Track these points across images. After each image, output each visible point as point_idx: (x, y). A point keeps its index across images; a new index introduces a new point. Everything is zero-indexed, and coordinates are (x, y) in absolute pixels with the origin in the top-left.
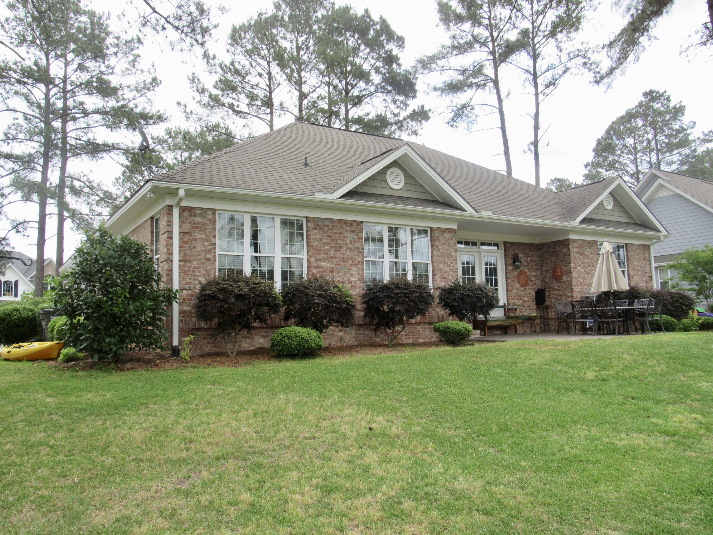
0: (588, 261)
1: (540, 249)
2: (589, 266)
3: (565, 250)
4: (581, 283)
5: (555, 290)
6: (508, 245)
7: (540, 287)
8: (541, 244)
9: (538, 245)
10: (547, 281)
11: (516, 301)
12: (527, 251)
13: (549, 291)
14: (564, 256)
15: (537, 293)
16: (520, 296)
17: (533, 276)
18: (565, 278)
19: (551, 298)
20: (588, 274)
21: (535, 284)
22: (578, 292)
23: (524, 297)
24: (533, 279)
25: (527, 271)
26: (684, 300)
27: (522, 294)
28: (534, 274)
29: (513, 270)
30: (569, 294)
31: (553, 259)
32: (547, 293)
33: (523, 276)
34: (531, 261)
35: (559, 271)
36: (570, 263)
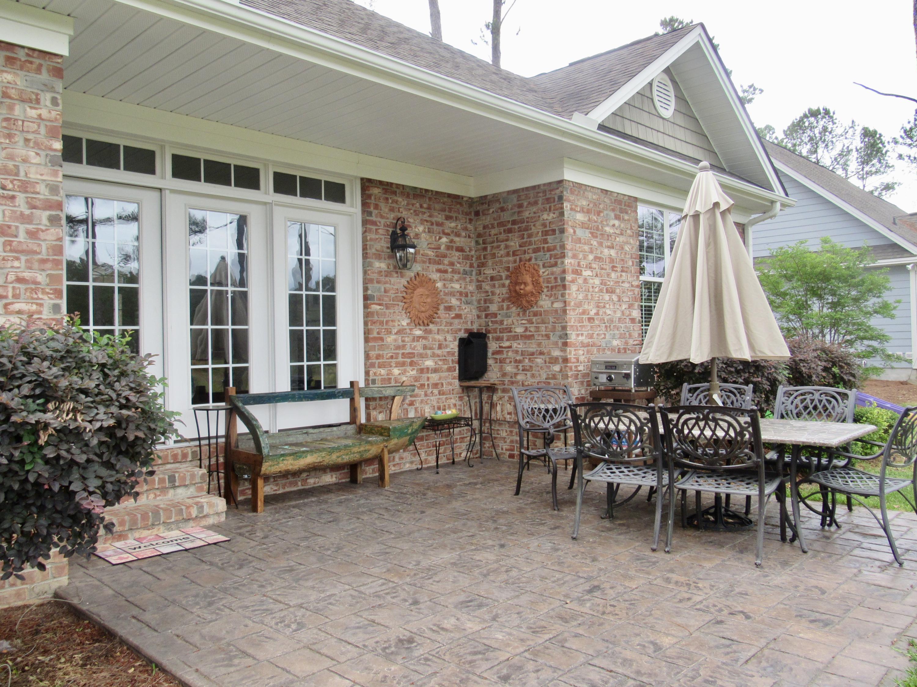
0: (613, 252)
1: (477, 214)
2: (613, 268)
3: (548, 217)
4: (591, 319)
5: (516, 338)
6: (376, 191)
7: (475, 328)
8: (483, 200)
9: (471, 202)
10: (493, 308)
11: (396, 371)
12: (439, 218)
13: (498, 339)
14: (546, 233)
15: (464, 344)
16: (411, 355)
17: (452, 294)
18: (545, 303)
19: (502, 361)
20: (611, 291)
21: (458, 316)
22: (583, 345)
23: (421, 356)
24: (454, 302)
25: (435, 276)
26: (841, 367)
27: (419, 346)
28: (457, 286)
29: (388, 274)
30: (556, 353)
31: (514, 243)
32: (492, 346)
33: (420, 291)
34: (448, 248)
35: (528, 279)
36: (563, 256)
